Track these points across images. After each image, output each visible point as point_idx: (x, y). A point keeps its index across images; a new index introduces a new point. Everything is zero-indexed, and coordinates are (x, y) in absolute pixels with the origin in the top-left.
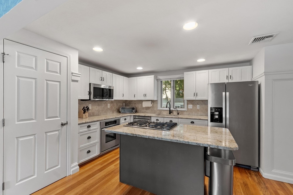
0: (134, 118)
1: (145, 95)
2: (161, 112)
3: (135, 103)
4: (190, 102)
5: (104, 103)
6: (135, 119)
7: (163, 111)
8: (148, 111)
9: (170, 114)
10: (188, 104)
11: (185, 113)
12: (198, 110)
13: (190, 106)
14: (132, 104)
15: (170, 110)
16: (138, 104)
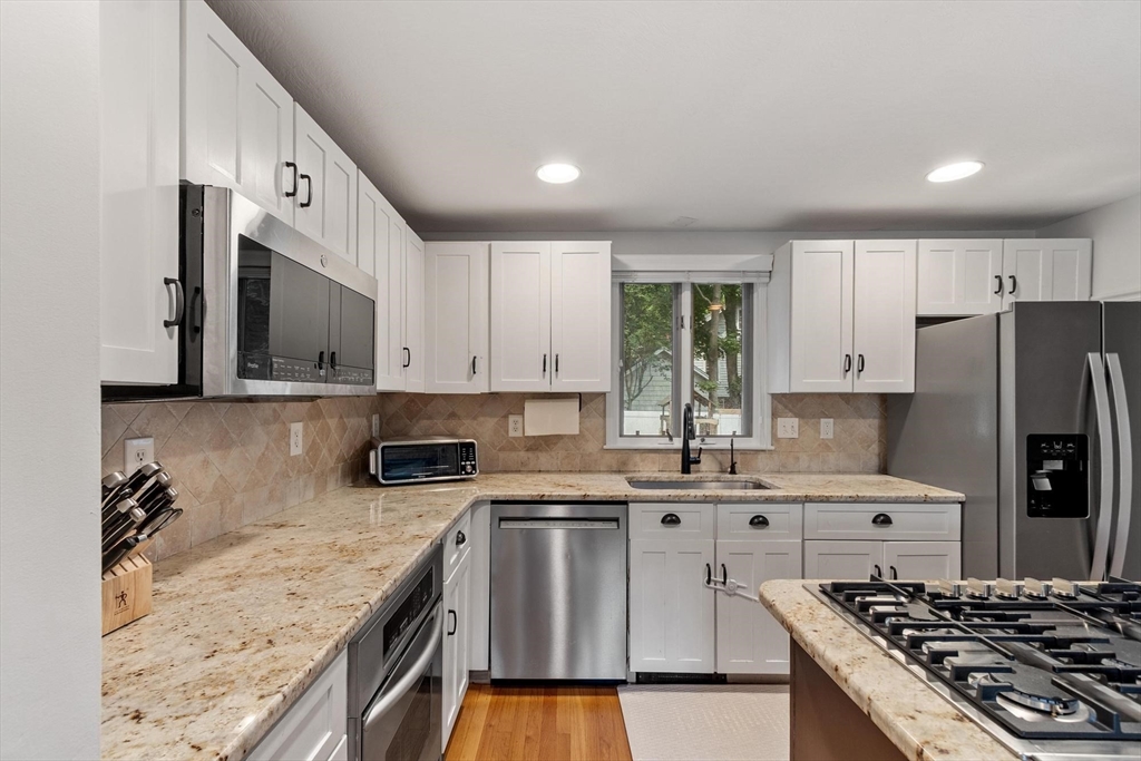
0: (501, 519)
1: (550, 364)
2: (624, 464)
3: (453, 415)
4: (787, 403)
5: (266, 423)
6: (504, 525)
7: (637, 458)
8: (544, 459)
9: (686, 470)
10: (775, 415)
11: (761, 461)
12: (825, 446)
13: (789, 426)
14: (430, 418)
15: (686, 450)
16: (475, 418)
